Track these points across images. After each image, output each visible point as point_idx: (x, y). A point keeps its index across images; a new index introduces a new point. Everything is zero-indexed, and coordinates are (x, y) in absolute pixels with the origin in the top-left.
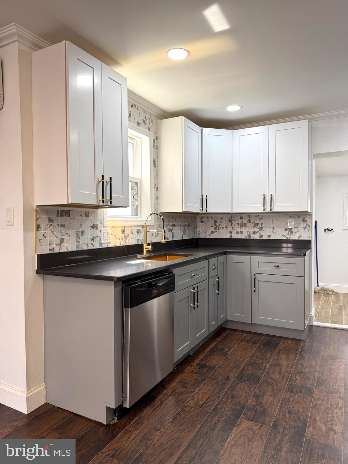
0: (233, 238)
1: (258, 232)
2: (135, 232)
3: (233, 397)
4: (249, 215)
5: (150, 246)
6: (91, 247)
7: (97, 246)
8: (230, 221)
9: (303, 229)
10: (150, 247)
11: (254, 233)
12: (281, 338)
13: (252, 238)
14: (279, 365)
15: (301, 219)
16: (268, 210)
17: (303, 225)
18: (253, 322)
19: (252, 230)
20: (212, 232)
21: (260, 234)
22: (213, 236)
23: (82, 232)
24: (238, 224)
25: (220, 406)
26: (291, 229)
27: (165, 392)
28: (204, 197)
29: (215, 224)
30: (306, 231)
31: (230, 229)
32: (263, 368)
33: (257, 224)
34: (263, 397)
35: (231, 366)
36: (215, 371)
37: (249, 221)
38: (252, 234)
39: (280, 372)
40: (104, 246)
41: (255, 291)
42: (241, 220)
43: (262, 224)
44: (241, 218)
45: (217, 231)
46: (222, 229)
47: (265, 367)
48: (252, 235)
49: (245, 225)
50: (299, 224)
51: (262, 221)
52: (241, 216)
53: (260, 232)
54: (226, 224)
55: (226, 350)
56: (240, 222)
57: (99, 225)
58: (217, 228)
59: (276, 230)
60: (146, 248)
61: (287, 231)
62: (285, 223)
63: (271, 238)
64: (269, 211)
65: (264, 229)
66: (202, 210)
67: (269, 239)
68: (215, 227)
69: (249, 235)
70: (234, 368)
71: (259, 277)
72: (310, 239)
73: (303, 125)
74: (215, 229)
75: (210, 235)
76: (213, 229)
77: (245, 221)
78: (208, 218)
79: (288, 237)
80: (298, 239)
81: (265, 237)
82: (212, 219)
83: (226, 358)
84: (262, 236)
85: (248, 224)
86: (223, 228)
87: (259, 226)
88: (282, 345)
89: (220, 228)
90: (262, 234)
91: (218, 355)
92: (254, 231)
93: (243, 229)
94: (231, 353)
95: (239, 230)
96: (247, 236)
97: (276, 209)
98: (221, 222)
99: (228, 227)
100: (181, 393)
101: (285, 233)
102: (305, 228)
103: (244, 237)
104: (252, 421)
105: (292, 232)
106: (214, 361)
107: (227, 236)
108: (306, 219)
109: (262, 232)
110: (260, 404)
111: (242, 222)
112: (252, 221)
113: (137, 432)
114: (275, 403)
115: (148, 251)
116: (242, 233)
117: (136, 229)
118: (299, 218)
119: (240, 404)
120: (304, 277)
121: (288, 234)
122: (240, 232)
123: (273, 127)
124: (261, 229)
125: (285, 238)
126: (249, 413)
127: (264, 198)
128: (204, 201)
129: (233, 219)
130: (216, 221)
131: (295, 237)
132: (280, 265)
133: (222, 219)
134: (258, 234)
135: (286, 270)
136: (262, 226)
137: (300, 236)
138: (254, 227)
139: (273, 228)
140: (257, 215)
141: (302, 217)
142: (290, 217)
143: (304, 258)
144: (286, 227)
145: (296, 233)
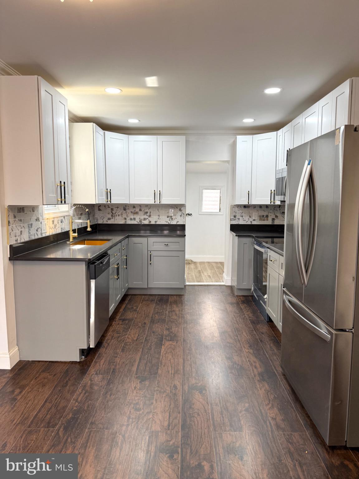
0: (127, 223)
1: (147, 218)
2: (60, 222)
3: (153, 332)
4: (140, 205)
6: (36, 237)
7: (40, 236)
8: (125, 209)
9: (180, 217)
10: (76, 234)
11: (145, 219)
12: (168, 295)
13: (143, 223)
14: (174, 311)
16: (158, 202)
17: (180, 213)
18: (149, 286)
19: (142, 217)
20: (109, 219)
21: (149, 220)
22: (110, 222)
23: (31, 224)
24: (132, 212)
25: (148, 338)
26: (171, 217)
27: (106, 338)
28: (109, 190)
29: (112, 212)
30: (182, 218)
31: (125, 216)
32: (165, 314)
33: (147, 213)
34: (171, 329)
35: (143, 316)
36: (134, 321)
37: (140, 210)
38: (143, 220)
39: (176, 315)
40: (44, 235)
41: (150, 264)
43: (150, 212)
44: (134, 207)
45: (114, 218)
46: (117, 216)
47: (166, 314)
48: (143, 221)
49: (137, 213)
50: (177, 213)
51: (150, 210)
52: (134, 206)
53: (149, 218)
54: (121, 211)
55: (135, 308)
56: (133, 211)
57: (40, 218)
58: (114, 215)
59: (160, 217)
60: (72, 235)
61: (169, 218)
62: (167, 212)
63: (157, 223)
65: (152, 216)
66: (107, 202)
67: (155, 224)
68: (112, 214)
69: (141, 221)
70: (146, 317)
71: (154, 254)
72: (185, 224)
73: (181, 140)
74: (112, 216)
75: (107, 221)
76: (110, 216)
77: (137, 210)
78: (105, 206)
79: (169, 222)
80: (176, 224)
81: (153, 223)
82: (109, 207)
83: (138, 313)
84: (150, 222)
85: (140, 212)
86: (119, 215)
87: (148, 214)
88: (171, 299)
89: (116, 215)
90: (150, 220)
91: (131, 312)
92: (144, 218)
93: (135, 216)
94: (139, 309)
95: (132, 217)
96: (138, 221)
97: (163, 202)
98: (117, 210)
99: (123, 214)
100: (119, 337)
101: (168, 219)
102: (181, 216)
103: (136, 223)
104: (171, 341)
105: (172, 219)
106: (130, 315)
107: (122, 222)
108: (181, 209)
110: (172, 332)
111: (135, 211)
112: (143, 210)
113: (103, 361)
114: (180, 330)
115: (74, 238)
116: (134, 219)
117: (60, 219)
118: (177, 208)
119: (160, 335)
120: (184, 251)
122: (133, 219)
124: (150, 216)
125: (167, 223)
126: (167, 338)
127: (155, 193)
128: (109, 194)
129: (127, 208)
130: (112, 209)
131: (174, 223)
132: (168, 243)
133: (118, 207)
134: (148, 220)
135: (172, 247)
136: (150, 214)
137: (178, 222)
138: (144, 214)
139: (159, 216)
140: (147, 206)
141: (179, 207)
142: (171, 207)
143: (184, 238)
144: (168, 215)
145: (175, 219)
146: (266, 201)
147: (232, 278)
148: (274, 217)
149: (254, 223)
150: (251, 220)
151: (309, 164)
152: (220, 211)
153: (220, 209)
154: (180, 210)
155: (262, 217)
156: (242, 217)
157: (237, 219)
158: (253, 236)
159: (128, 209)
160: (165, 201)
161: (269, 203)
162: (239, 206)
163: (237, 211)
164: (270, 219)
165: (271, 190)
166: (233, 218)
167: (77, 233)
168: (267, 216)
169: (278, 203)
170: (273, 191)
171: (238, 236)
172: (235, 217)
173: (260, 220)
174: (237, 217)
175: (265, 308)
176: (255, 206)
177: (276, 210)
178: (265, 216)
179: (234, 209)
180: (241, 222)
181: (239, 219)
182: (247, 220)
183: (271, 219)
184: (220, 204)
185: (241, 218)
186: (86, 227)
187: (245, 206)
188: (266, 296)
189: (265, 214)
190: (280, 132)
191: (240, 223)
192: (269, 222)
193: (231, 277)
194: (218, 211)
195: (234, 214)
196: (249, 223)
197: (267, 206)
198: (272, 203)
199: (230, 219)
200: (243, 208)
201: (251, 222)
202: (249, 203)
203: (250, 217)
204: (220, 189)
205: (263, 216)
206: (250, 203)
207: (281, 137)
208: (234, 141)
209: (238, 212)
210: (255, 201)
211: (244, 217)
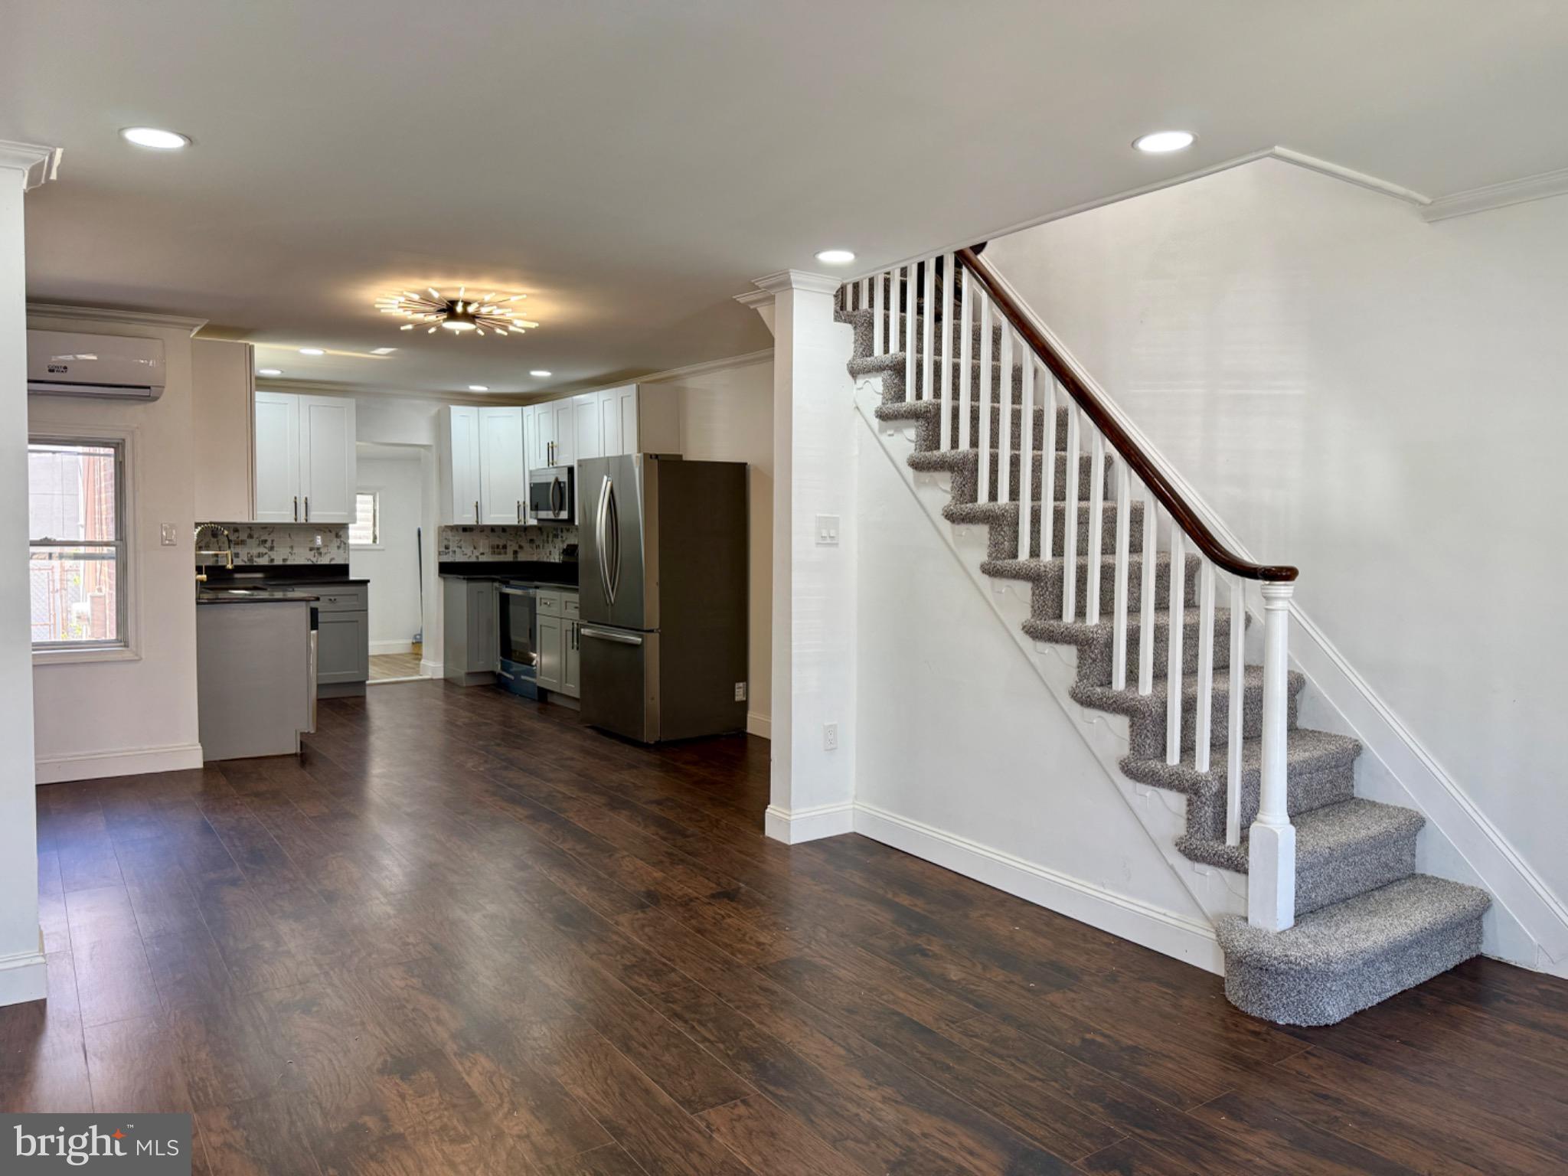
1: (266, 554)
5: (202, 574)
8: (214, 535)
9: (336, 548)
10: (204, 577)
11: (259, 555)
13: (255, 564)
15: (334, 533)
17: (336, 542)
19: (255, 551)
21: (270, 557)
24: (231, 540)
26: (318, 549)
30: (341, 551)
33: (265, 541)
37: (251, 536)
38: (256, 557)
42: (236, 534)
43: (273, 541)
44: (236, 530)
48: (255, 559)
49: (243, 542)
50: (331, 541)
51: (274, 536)
52: (236, 527)
53: (270, 553)
54: (206, 539)
56: (234, 537)
59: (295, 551)
61: (313, 552)
62: (310, 539)
63: (289, 563)
64: (302, 521)
65: (275, 549)
67: (284, 563)
69: (251, 559)
72: (347, 563)
77: (243, 536)
79: (314, 560)
80: (328, 563)
81: (278, 562)
84: (272, 560)
85: (249, 541)
87: (268, 544)
90: (272, 557)
92: (260, 553)
93: (239, 549)
96: (246, 560)
97: (313, 520)
99: (211, 545)
101: (310, 555)
102: (339, 547)
103: (241, 563)
105: (320, 554)
108: (340, 534)
109: (273, 554)
111: (238, 537)
112: (255, 536)
116: (237, 555)
118: (330, 531)
120: (367, 610)
121: (315, 556)
123: (304, 399)
124: (272, 548)
125: (310, 563)
127: (295, 503)
129: (219, 532)
131: (324, 560)
132: (336, 597)
134: (267, 556)
135: (344, 603)
136: (272, 543)
137: (331, 560)
138: (259, 545)
139: (292, 547)
141: (335, 531)
142: (317, 530)
143: (367, 585)
144: (312, 546)
145: (326, 553)
146: (510, 519)
147: (446, 664)
148: (517, 548)
149: (483, 559)
150: (476, 553)
152: (374, 542)
153: (375, 538)
154: (337, 536)
155: (496, 549)
156: (461, 548)
157: (451, 553)
160: (316, 517)
161: (513, 523)
162: (455, 528)
163: (451, 538)
164: (510, 551)
165: (518, 502)
166: (444, 549)
168: (505, 547)
169: (533, 522)
170: (521, 503)
171: (468, 579)
172: (447, 548)
173: (493, 553)
174: (450, 550)
175: (532, 682)
176: (485, 529)
177: (520, 536)
178: (501, 547)
179: (444, 533)
180: (459, 558)
181: (454, 552)
182: (469, 554)
183: (512, 553)
184: (374, 526)
185: (457, 550)
187: (466, 529)
188: (534, 663)
189: (501, 543)
190: (529, 410)
191: (457, 560)
192: (508, 557)
193: (442, 664)
194: (370, 541)
195: (445, 543)
196: (473, 559)
197: (504, 529)
198: (522, 523)
199: (437, 553)
200: (461, 532)
201: (477, 557)
202: (477, 522)
203: (475, 548)
204: (374, 494)
205: (498, 547)
206: (480, 523)
207: (531, 417)
208: (443, 412)
209: (454, 540)
210: (490, 519)
211: (463, 549)
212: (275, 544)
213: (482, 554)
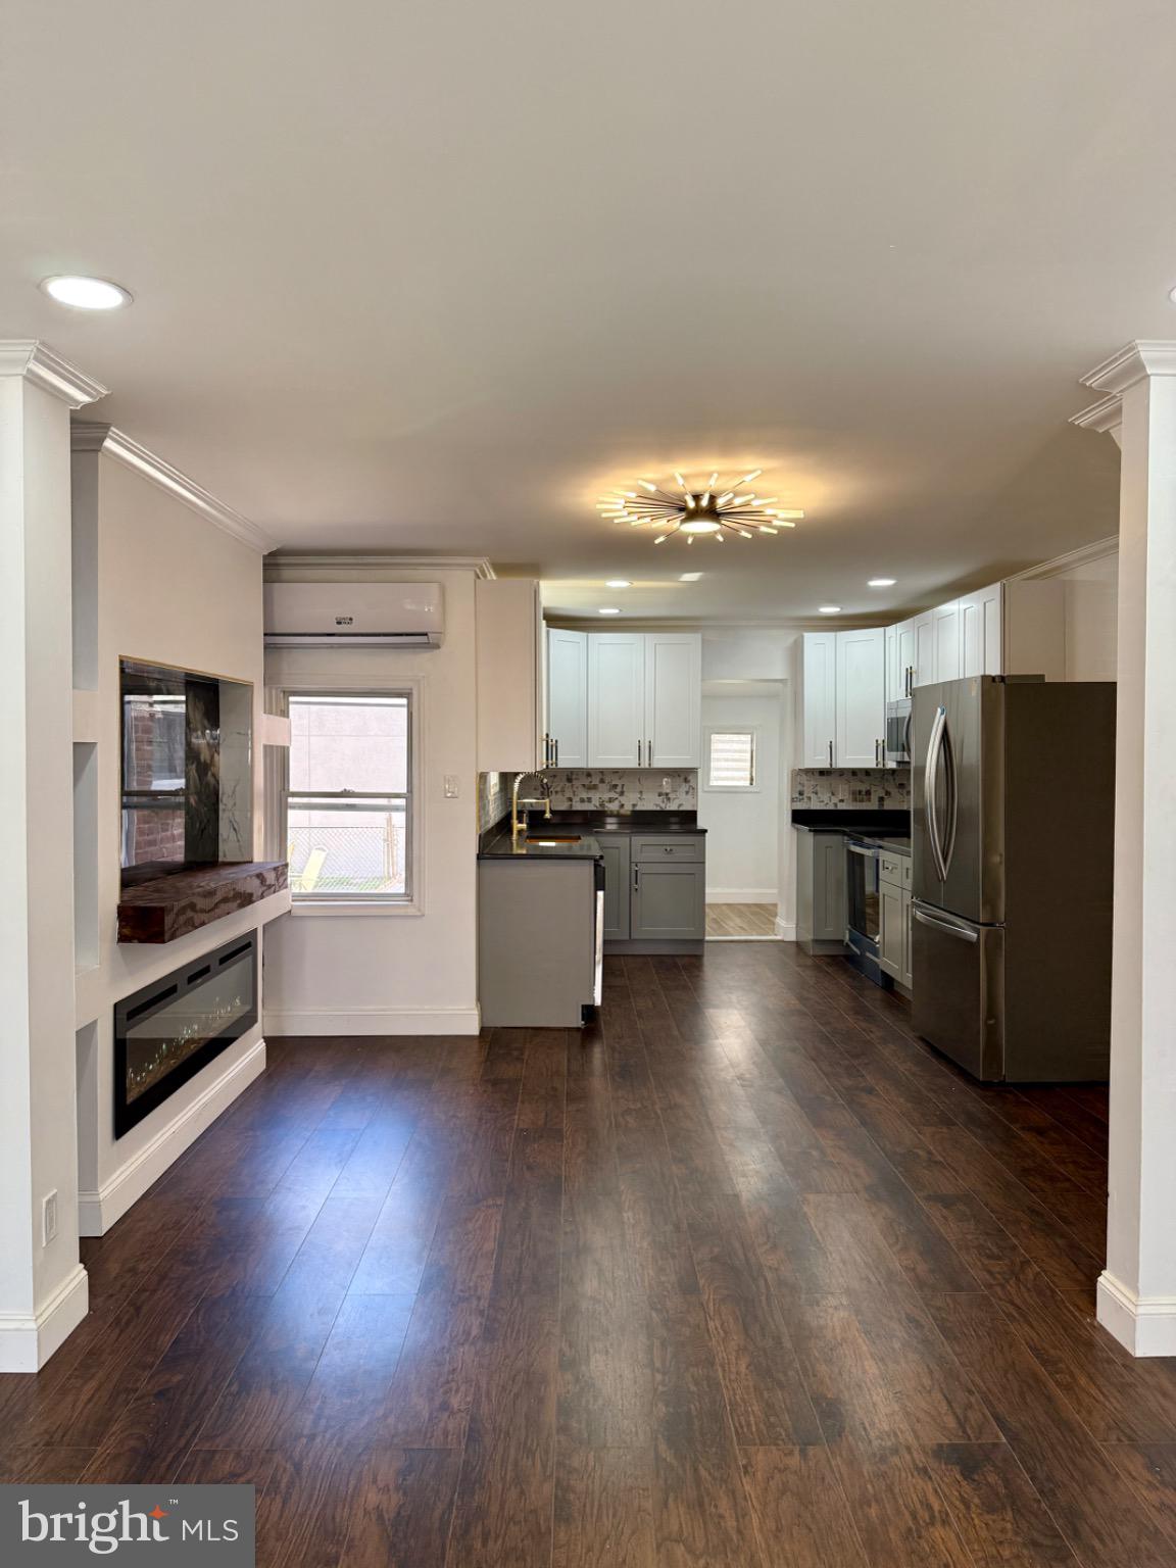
0: (574, 809)
1: (616, 799)
4: (602, 771)
8: (569, 780)
9: (685, 794)
10: (524, 826)
11: (611, 800)
12: (672, 956)
13: (606, 809)
15: (682, 778)
16: (645, 764)
17: (685, 787)
18: (634, 936)
19: (606, 796)
21: (620, 802)
24: (584, 786)
26: (667, 794)
28: (554, 742)
30: (689, 796)
31: (569, 794)
33: (615, 786)
37: (602, 781)
38: (607, 802)
41: (636, 889)
42: (590, 779)
43: (623, 786)
44: (589, 775)
48: (606, 805)
49: (595, 787)
50: (679, 786)
51: (624, 781)
52: (588, 773)
53: (620, 798)
54: (562, 784)
56: (587, 783)
59: (645, 796)
60: (517, 826)
61: (662, 797)
62: (659, 784)
63: (638, 808)
64: (647, 766)
65: (625, 794)
67: (633, 809)
69: (602, 805)
71: (642, 868)
72: (695, 809)
73: (693, 640)
77: (596, 781)
79: (663, 806)
80: (676, 809)
81: (628, 807)
84: (622, 806)
85: (600, 785)
86: (556, 792)
87: (619, 789)
88: (680, 962)
89: (551, 792)
90: (623, 803)
92: (610, 798)
93: (591, 794)
95: (585, 796)
96: (598, 805)
97: (657, 764)
99: (566, 790)
101: (659, 800)
102: (687, 793)
103: (593, 808)
105: (669, 799)
108: (688, 778)
109: (623, 800)
111: (591, 783)
112: (607, 781)
115: (520, 832)
116: (589, 800)
118: (677, 776)
120: (704, 863)
121: (663, 802)
122: (586, 800)
123: (651, 638)
124: (622, 793)
125: (658, 809)
127: (639, 747)
128: (551, 749)
129: (574, 777)
131: (673, 807)
132: (672, 847)
133: (555, 776)
134: (617, 802)
135: (681, 854)
137: (680, 805)
138: (610, 790)
139: (641, 792)
140: (616, 772)
141: (684, 776)
142: (666, 774)
143: (705, 835)
144: (660, 790)
145: (674, 799)
146: (868, 761)
147: (797, 924)
148: (883, 795)
149: (842, 807)
150: (835, 800)
151: (942, 714)
152: (751, 784)
153: (752, 779)
154: (686, 780)
155: (857, 795)
156: (816, 793)
157: (806, 800)
158: (844, 831)
159: (576, 779)
160: (659, 762)
161: (874, 766)
162: (809, 772)
163: (806, 782)
164: (874, 798)
165: (877, 741)
166: (797, 796)
167: (527, 824)
168: (868, 793)
169: (892, 765)
170: (880, 742)
171: (814, 831)
172: (801, 793)
173: (855, 800)
174: (805, 795)
175: (876, 963)
176: (842, 772)
177: (887, 780)
178: (864, 793)
179: (798, 777)
180: (815, 805)
181: (809, 798)
182: (826, 800)
183: (877, 800)
184: (752, 766)
185: (813, 796)
186: (544, 812)
187: (822, 772)
188: (877, 939)
189: (864, 787)
190: (892, 630)
191: (813, 807)
192: (872, 805)
193: (795, 922)
194: (748, 783)
195: (799, 788)
196: (831, 807)
197: (867, 772)
198: (880, 766)
199: (790, 800)
200: (817, 774)
201: (836, 805)
202: (831, 765)
203: (833, 794)
204: (752, 734)
205: (860, 792)
206: (834, 766)
207: (893, 639)
208: (796, 641)
209: (809, 785)
210: (845, 761)
211: (819, 795)
212: (625, 789)
213: (842, 801)
